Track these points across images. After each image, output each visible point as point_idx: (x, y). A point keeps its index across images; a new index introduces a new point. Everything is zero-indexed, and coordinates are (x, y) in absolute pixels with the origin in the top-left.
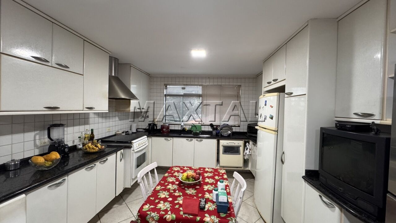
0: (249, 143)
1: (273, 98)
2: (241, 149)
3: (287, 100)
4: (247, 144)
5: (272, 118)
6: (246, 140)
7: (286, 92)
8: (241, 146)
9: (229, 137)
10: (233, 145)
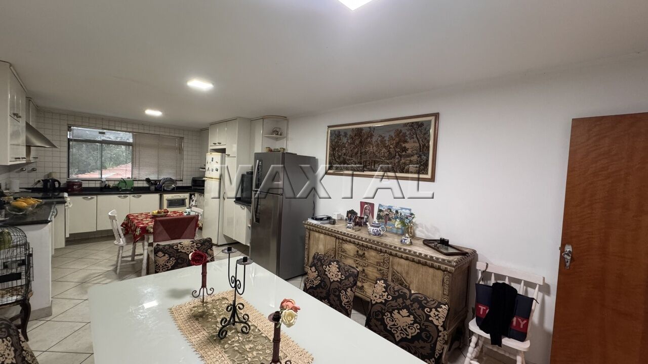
0: (195, 196)
1: (217, 156)
2: (187, 201)
3: (227, 159)
4: (193, 196)
5: (217, 171)
6: (192, 193)
7: (226, 153)
8: (187, 198)
9: (173, 191)
10: (179, 197)
